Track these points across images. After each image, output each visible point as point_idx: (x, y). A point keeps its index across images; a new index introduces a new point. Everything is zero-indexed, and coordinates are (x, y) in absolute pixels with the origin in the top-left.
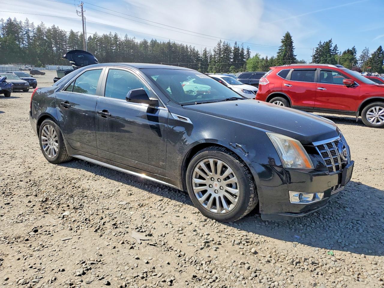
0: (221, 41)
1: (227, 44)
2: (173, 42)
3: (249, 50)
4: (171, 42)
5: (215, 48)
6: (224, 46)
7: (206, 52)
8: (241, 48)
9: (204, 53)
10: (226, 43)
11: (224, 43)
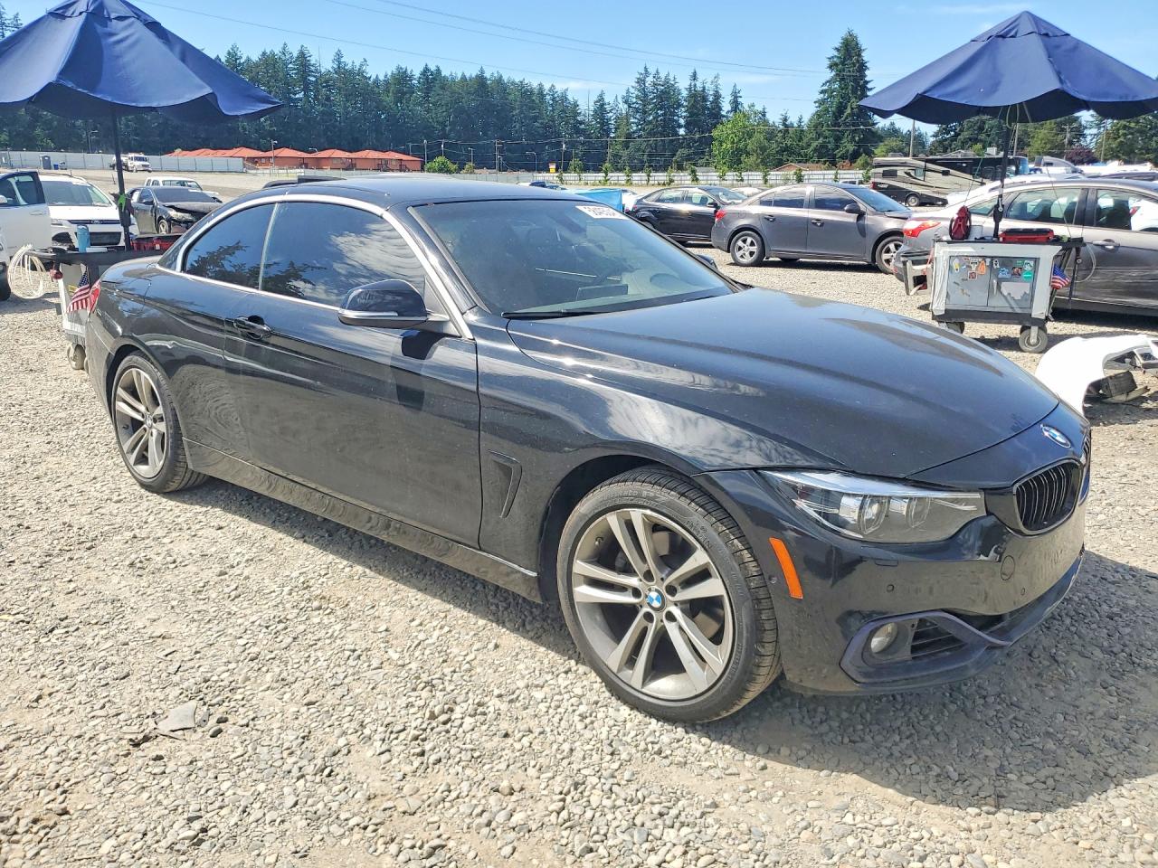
0: (646, 69)
1: (667, 81)
2: (496, 75)
3: (739, 100)
4: (487, 75)
5: (628, 91)
6: (655, 84)
7: (602, 105)
8: (711, 93)
9: (595, 111)
10: (663, 75)
11: (657, 75)
